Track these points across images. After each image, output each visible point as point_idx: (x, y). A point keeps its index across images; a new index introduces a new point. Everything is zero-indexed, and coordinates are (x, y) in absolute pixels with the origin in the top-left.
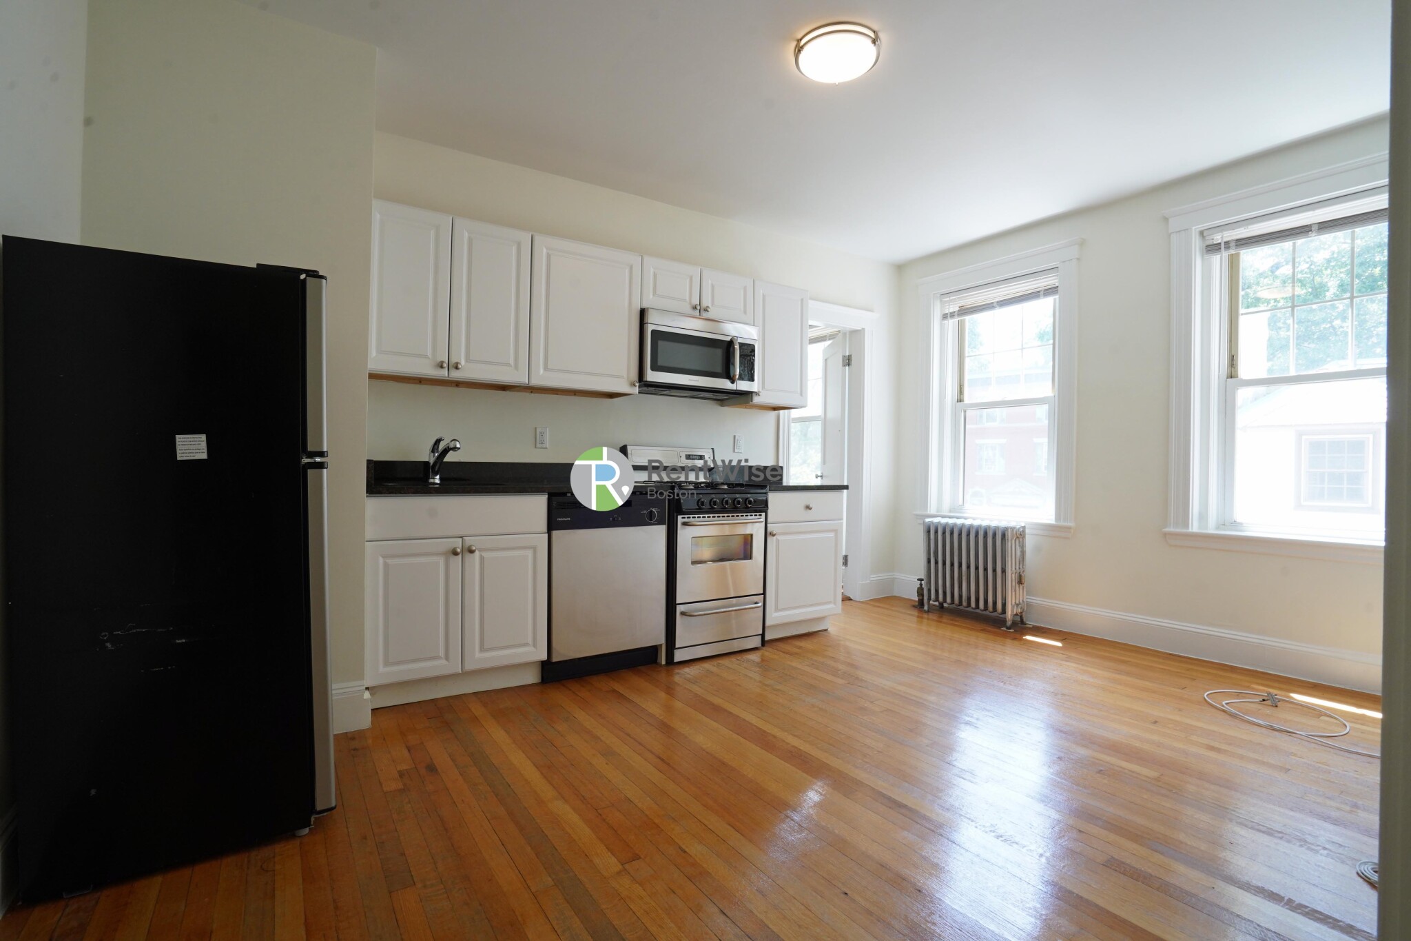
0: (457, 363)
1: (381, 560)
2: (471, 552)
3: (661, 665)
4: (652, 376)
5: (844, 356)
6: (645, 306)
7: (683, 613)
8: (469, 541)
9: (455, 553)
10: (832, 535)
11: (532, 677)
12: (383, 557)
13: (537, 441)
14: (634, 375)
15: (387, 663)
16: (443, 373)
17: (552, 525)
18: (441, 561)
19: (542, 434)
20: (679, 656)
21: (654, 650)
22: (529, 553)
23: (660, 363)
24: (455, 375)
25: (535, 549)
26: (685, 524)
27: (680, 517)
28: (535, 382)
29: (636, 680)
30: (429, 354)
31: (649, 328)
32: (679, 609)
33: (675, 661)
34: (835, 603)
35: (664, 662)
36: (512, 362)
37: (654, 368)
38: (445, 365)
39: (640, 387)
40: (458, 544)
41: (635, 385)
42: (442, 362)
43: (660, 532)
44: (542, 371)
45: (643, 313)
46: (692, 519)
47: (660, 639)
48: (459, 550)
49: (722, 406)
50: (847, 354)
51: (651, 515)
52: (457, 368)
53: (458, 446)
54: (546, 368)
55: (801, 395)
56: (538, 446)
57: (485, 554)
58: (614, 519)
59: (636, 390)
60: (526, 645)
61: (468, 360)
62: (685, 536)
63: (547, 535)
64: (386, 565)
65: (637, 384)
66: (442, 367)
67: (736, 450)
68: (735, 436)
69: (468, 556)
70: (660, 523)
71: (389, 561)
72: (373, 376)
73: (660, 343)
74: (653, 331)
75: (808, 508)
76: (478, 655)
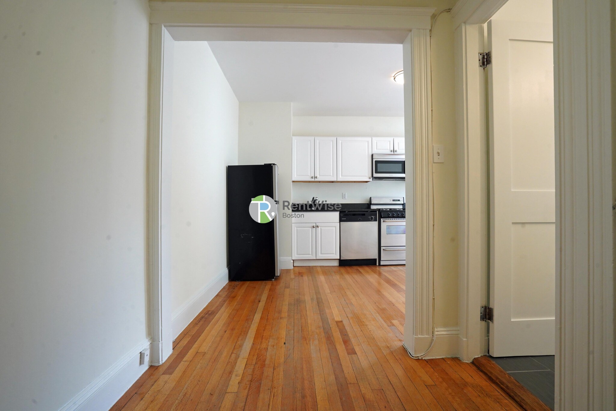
1: (296, 228)
2: (318, 227)
3: (377, 265)
4: (376, 175)
6: (373, 153)
7: (383, 250)
8: (317, 224)
9: (314, 227)
11: (336, 264)
12: (296, 227)
13: (343, 197)
14: (370, 175)
15: (297, 254)
16: (313, 180)
17: (341, 220)
18: (311, 229)
19: (345, 195)
20: (382, 263)
21: (375, 260)
22: (334, 228)
23: (378, 171)
24: (316, 180)
25: (335, 227)
26: (384, 221)
27: (382, 219)
28: (339, 180)
29: (367, 268)
30: (309, 175)
31: (374, 160)
32: (382, 248)
33: (381, 264)
35: (378, 264)
36: (332, 175)
37: (376, 172)
38: (313, 177)
39: (372, 179)
40: (314, 225)
41: (370, 178)
43: (376, 223)
44: (341, 177)
45: (372, 155)
46: (388, 220)
47: (377, 257)
48: (315, 226)
51: (372, 218)
52: (316, 178)
53: (317, 199)
54: (342, 176)
57: (322, 228)
58: (359, 219)
59: (371, 180)
60: (333, 254)
61: (319, 175)
62: (384, 225)
63: (339, 223)
64: (297, 230)
65: (371, 178)
69: (317, 228)
70: (375, 220)
71: (298, 228)
72: (293, 182)
74: (376, 161)
76: (320, 255)
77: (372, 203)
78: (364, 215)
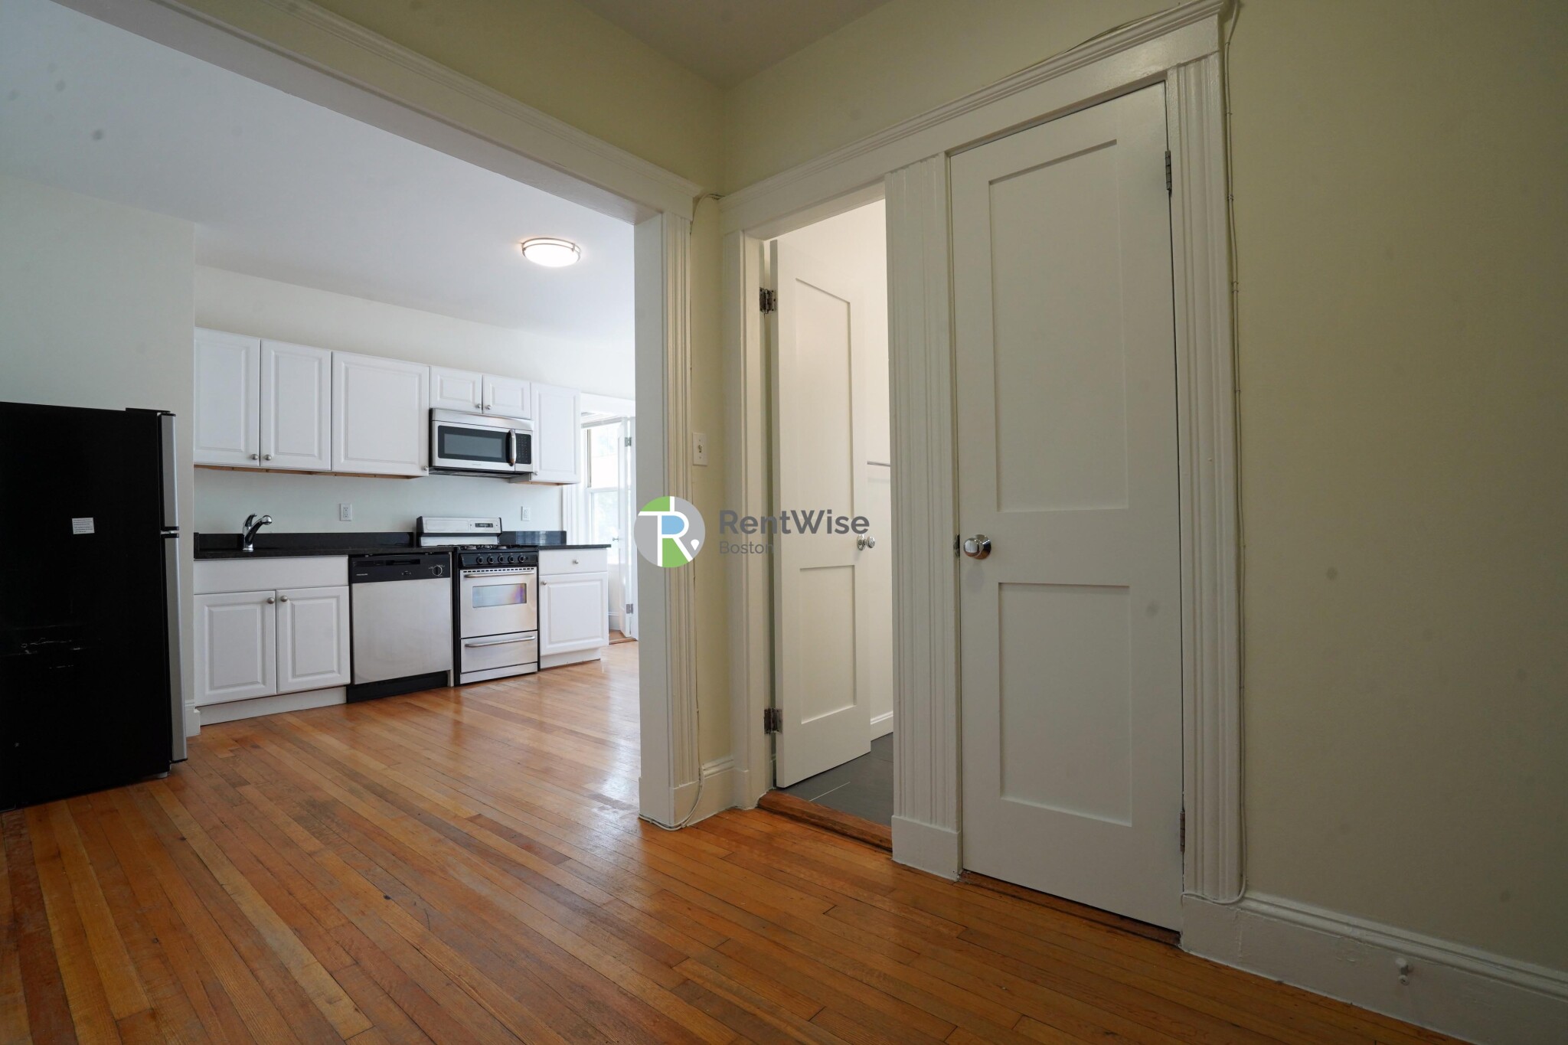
0: (267, 456)
1: (206, 608)
2: (284, 601)
3: (450, 687)
4: (439, 462)
5: (626, 438)
6: (432, 406)
7: (467, 646)
8: (281, 593)
9: (270, 602)
10: (598, 583)
11: (338, 698)
12: (208, 606)
13: (342, 514)
14: (425, 461)
15: (212, 687)
16: (256, 464)
17: (352, 579)
18: (258, 608)
19: (346, 509)
20: (464, 679)
21: (445, 674)
22: (334, 601)
23: (447, 451)
24: (265, 464)
25: (338, 598)
26: (466, 576)
27: (462, 572)
28: (336, 469)
30: (242, 448)
31: (436, 425)
32: (463, 643)
33: (461, 683)
34: (603, 638)
35: (452, 684)
36: (316, 452)
37: (442, 455)
38: (257, 457)
39: (430, 470)
40: (272, 595)
41: (425, 470)
42: (254, 455)
43: (446, 584)
44: (343, 460)
45: (431, 412)
46: (472, 572)
47: (449, 666)
48: (273, 600)
49: (510, 482)
50: (629, 436)
51: (437, 570)
52: (267, 459)
53: (270, 521)
54: (346, 457)
55: (575, 473)
56: (343, 519)
57: (295, 603)
58: (405, 574)
59: (427, 473)
60: (332, 672)
61: (277, 451)
62: (466, 586)
63: (348, 587)
64: (211, 614)
65: (428, 469)
66: (254, 459)
67: (523, 518)
68: (522, 508)
69: (281, 604)
70: (445, 575)
71: (213, 609)
72: (196, 466)
73: (447, 436)
74: (440, 428)
75: (575, 562)
76: (290, 680)
77: (425, 531)
78: (417, 562)
